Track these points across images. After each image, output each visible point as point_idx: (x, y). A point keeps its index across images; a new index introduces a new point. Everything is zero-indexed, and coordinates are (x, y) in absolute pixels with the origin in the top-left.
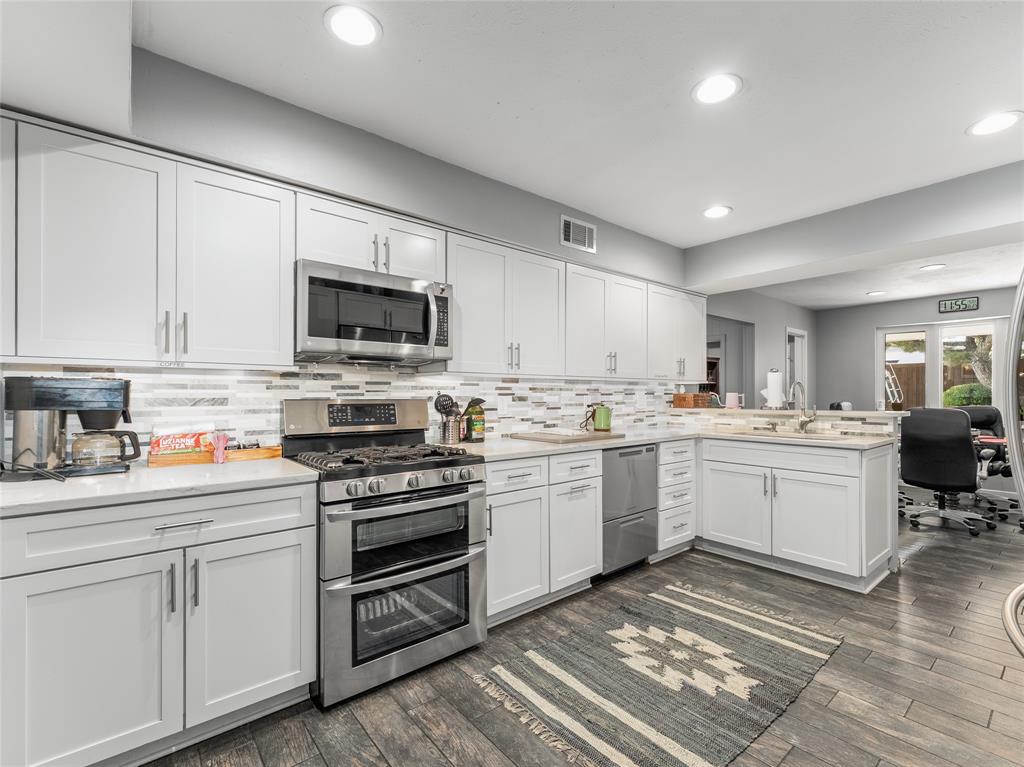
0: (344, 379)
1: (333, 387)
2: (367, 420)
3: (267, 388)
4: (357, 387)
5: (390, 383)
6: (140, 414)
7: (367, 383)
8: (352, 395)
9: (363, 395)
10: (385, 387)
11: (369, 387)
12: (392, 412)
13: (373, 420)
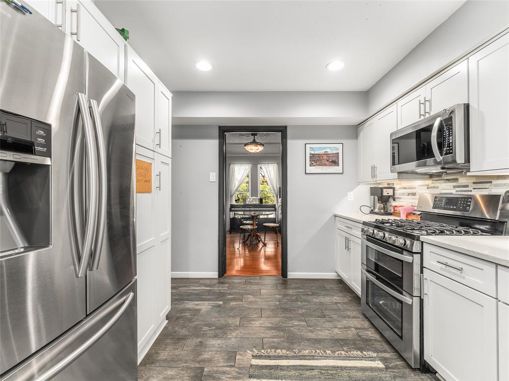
0: (460, 182)
1: (454, 187)
2: (452, 207)
3: (428, 188)
4: (467, 186)
5: (491, 182)
6: (398, 198)
7: (474, 183)
8: (464, 191)
9: (471, 191)
10: (487, 185)
11: (475, 186)
12: (469, 203)
13: (455, 207)
